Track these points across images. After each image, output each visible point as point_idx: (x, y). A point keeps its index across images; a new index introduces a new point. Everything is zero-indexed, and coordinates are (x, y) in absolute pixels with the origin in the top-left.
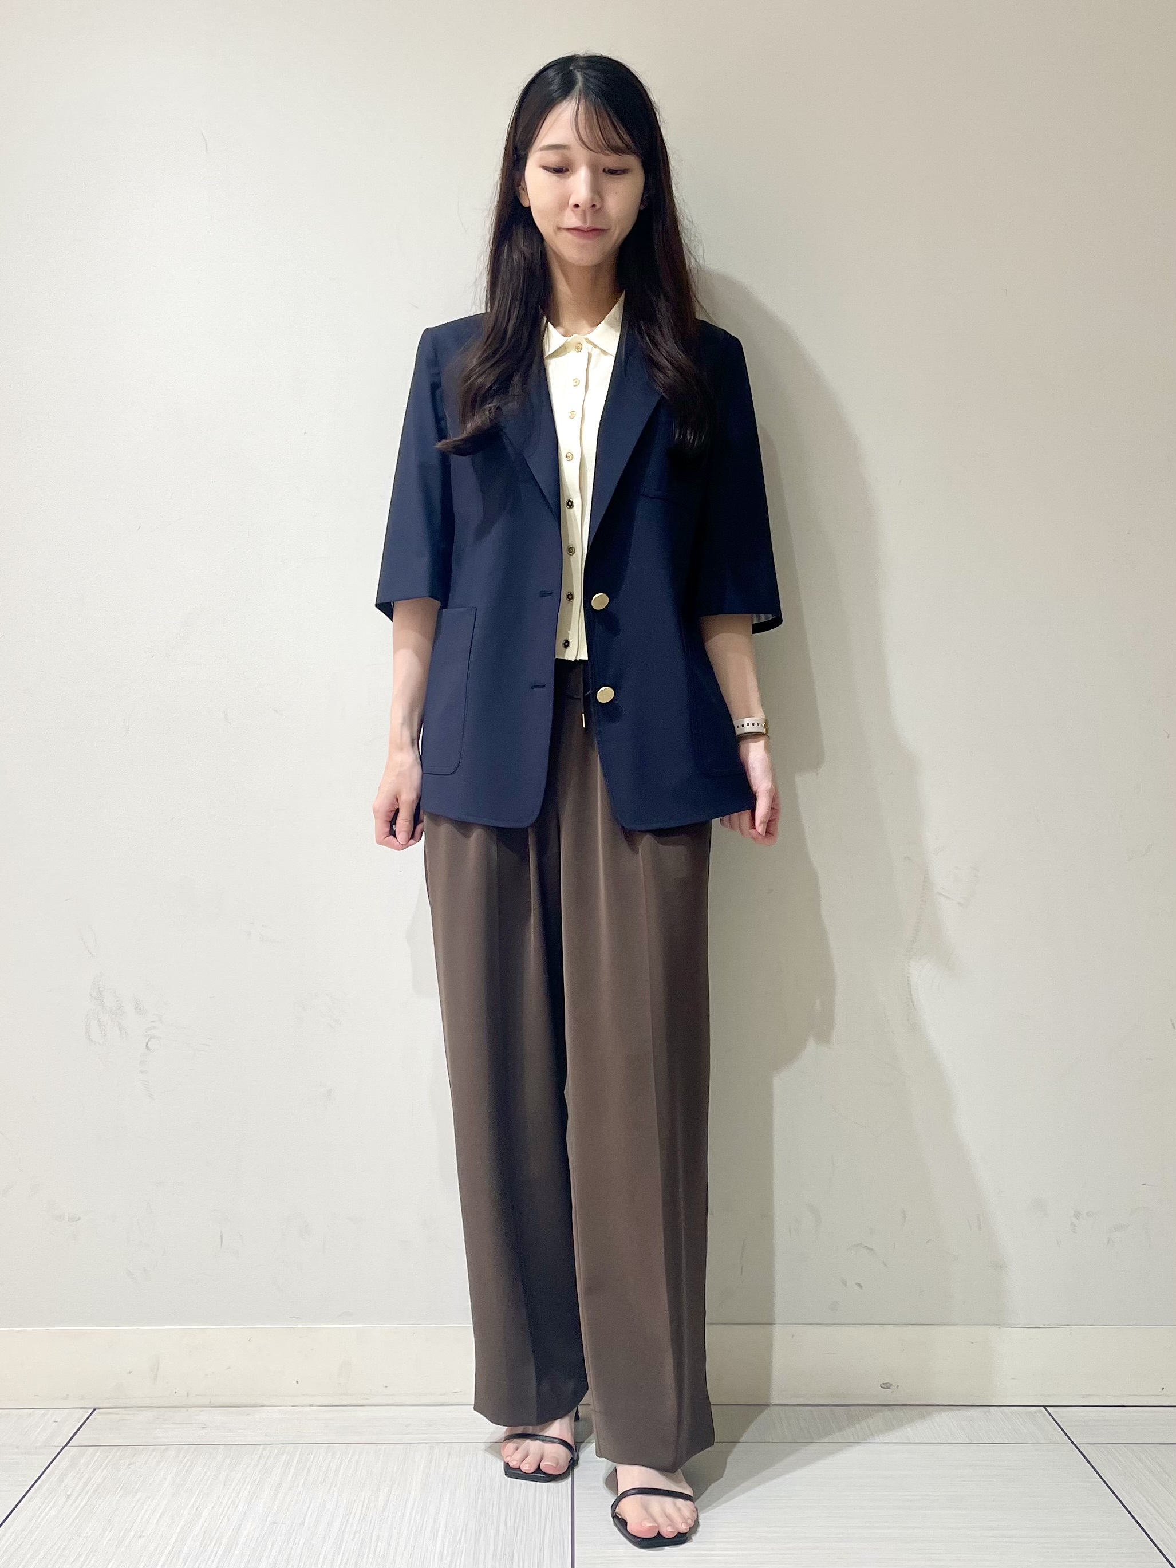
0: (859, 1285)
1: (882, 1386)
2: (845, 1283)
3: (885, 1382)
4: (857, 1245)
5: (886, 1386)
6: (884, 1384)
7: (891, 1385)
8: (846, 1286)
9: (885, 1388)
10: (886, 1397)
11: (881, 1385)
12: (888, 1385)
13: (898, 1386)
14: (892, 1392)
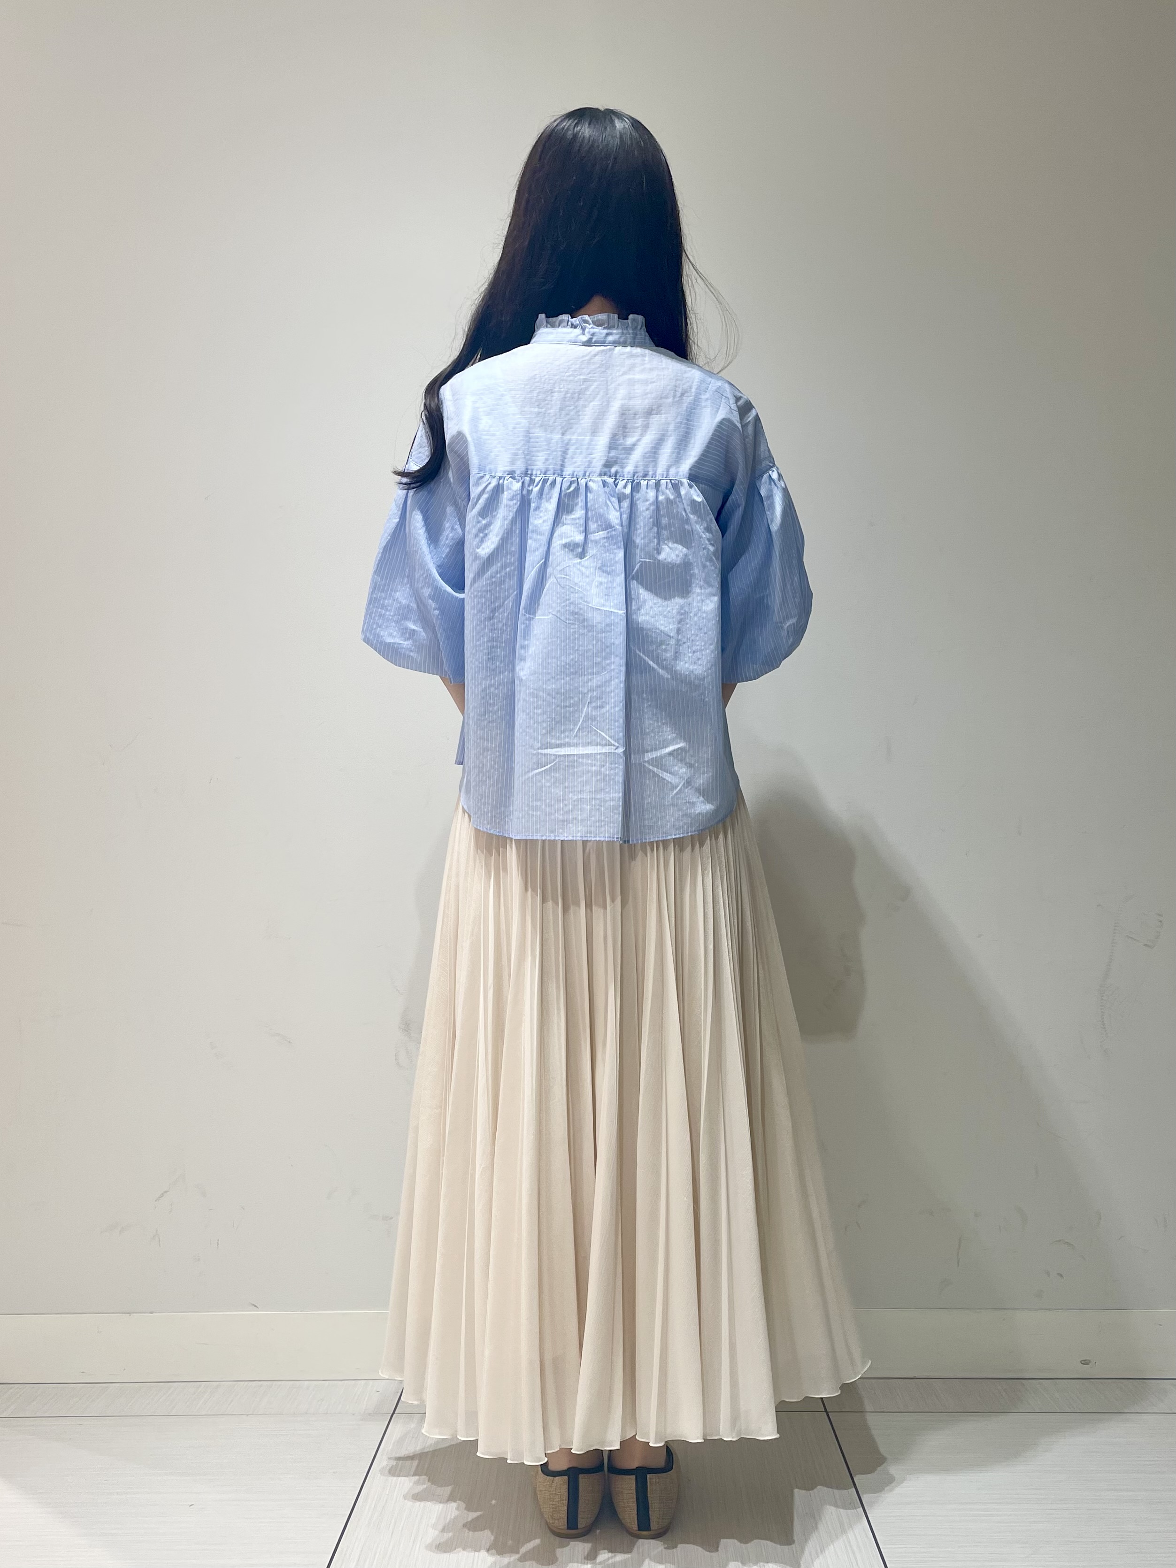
0: (1061, 1275)
1: (1083, 1362)
2: (1048, 1273)
3: (1084, 1359)
4: (1059, 1241)
5: (1085, 1362)
6: (1084, 1360)
7: (1090, 1361)
8: (1049, 1276)
9: (1085, 1364)
10: (1086, 1371)
11: (1081, 1361)
12: (1087, 1362)
13: (1095, 1363)
14: (1091, 1368)
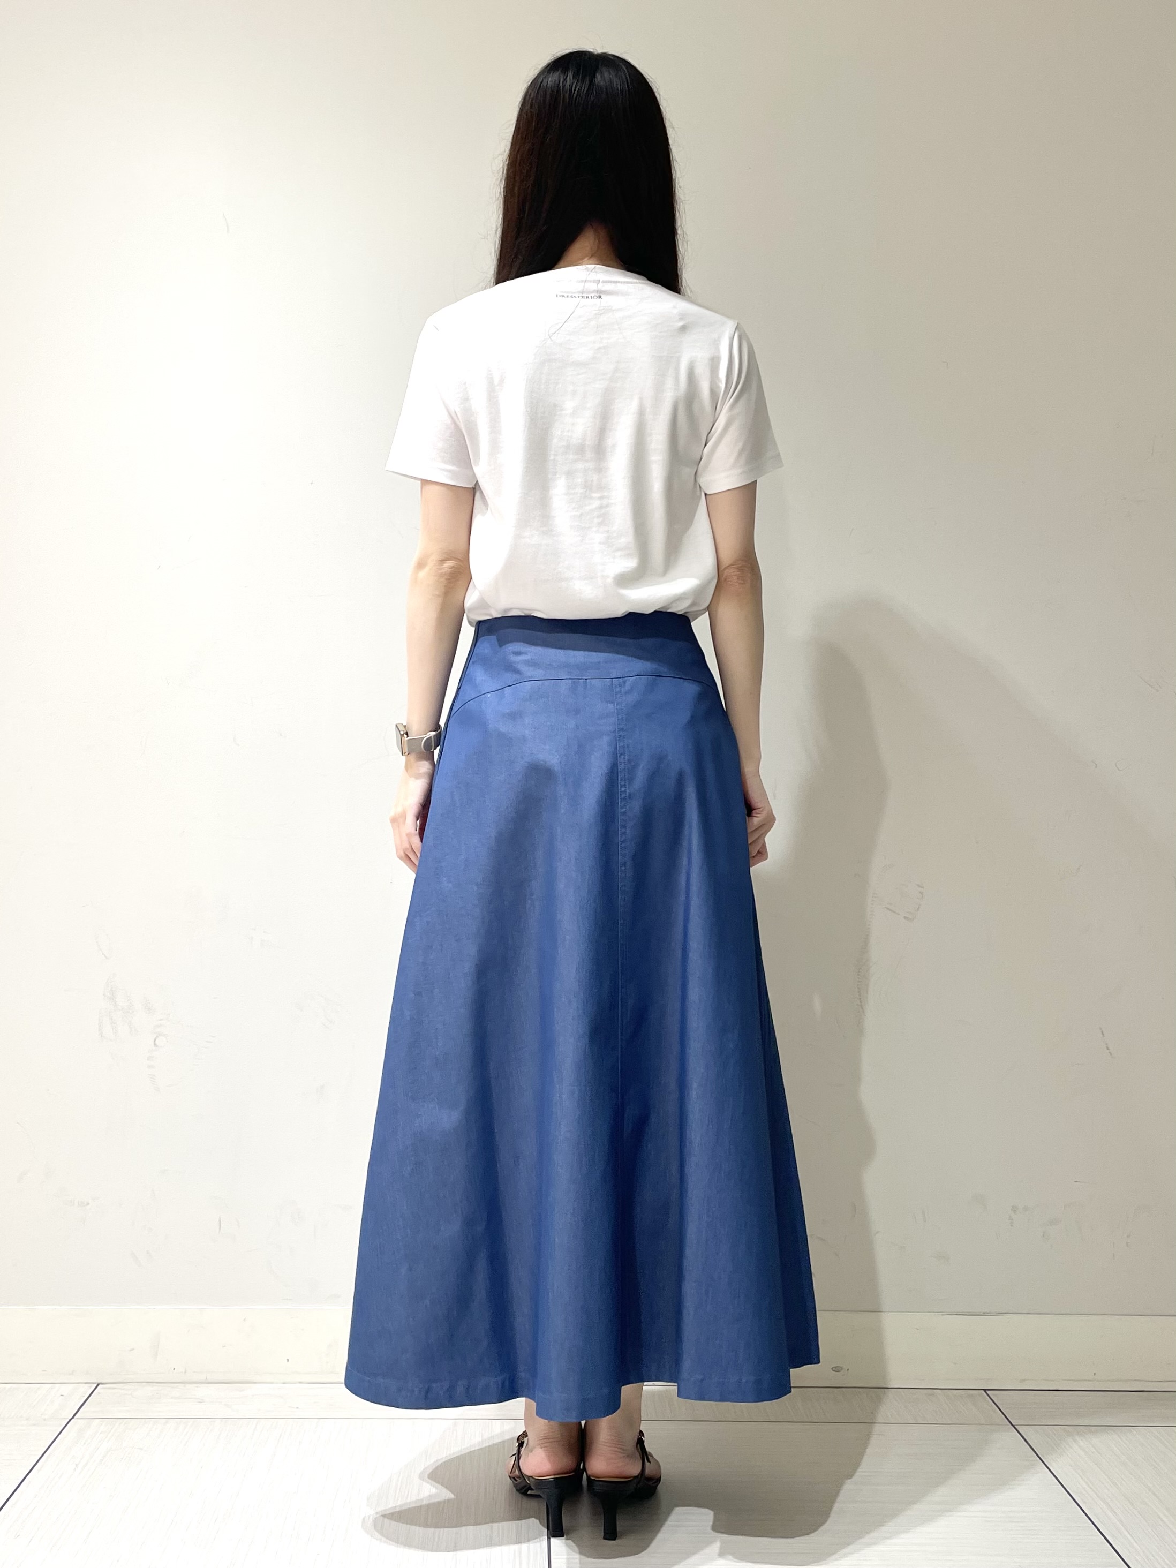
3: (838, 1366)
7: (842, 1368)
9: (840, 1372)
10: (838, 1379)
14: (843, 1375)
